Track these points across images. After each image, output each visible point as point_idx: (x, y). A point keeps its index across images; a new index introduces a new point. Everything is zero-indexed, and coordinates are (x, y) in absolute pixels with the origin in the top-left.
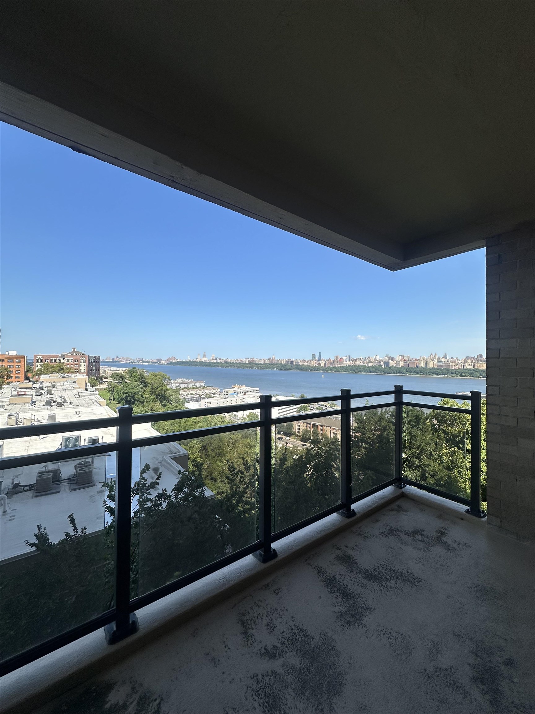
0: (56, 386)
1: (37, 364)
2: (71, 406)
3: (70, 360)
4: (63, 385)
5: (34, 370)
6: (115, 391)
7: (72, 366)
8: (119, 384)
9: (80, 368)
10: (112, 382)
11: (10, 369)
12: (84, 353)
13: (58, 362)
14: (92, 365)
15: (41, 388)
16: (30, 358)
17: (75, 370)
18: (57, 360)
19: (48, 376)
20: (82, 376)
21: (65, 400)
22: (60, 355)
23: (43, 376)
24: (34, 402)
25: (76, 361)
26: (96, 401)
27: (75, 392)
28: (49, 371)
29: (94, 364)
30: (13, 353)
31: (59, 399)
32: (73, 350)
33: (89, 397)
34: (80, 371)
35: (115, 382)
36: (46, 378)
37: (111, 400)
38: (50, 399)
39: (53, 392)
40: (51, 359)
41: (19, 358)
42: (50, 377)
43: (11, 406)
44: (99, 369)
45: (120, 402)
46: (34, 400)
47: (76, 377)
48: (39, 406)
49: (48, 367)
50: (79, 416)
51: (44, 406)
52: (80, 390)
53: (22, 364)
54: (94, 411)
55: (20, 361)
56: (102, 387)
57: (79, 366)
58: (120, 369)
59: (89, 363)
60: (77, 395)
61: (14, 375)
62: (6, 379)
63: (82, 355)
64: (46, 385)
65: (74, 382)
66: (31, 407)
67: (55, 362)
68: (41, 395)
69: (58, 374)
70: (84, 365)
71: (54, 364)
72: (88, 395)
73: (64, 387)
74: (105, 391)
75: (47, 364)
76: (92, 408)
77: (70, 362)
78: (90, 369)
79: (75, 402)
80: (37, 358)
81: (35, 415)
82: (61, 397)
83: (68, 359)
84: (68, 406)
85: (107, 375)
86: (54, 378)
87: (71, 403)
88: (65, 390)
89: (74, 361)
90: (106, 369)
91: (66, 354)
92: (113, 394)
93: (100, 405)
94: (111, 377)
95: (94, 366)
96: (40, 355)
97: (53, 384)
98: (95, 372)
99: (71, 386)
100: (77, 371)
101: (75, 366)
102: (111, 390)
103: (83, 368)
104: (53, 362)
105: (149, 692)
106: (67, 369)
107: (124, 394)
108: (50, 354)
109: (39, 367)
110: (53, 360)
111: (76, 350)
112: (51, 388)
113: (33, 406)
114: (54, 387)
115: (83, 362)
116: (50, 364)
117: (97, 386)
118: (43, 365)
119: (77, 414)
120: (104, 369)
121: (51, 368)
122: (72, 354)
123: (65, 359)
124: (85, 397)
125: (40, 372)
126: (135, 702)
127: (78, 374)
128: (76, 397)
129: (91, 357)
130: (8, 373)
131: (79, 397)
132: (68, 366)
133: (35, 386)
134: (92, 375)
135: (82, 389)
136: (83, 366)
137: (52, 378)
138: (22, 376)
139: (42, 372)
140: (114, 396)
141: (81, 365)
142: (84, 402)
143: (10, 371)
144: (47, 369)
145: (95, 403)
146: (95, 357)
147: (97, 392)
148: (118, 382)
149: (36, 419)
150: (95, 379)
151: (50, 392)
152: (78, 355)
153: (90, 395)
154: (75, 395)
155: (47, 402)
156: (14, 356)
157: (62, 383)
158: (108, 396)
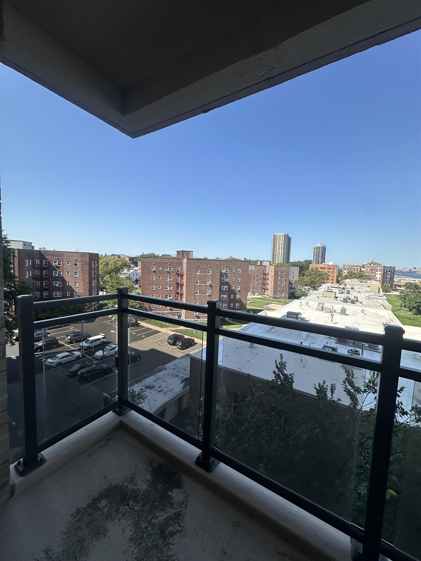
0: (354, 288)
1: (345, 271)
2: (361, 305)
3: (368, 269)
4: (360, 288)
5: (343, 276)
6: (407, 299)
7: (370, 274)
8: (412, 293)
9: (376, 276)
10: (404, 290)
11: (328, 274)
12: (381, 264)
13: (359, 270)
14: (387, 274)
15: (343, 289)
16: (341, 267)
17: (372, 278)
18: (359, 269)
19: (351, 280)
20: (376, 283)
21: (357, 299)
22: (361, 265)
23: (348, 280)
24: (336, 298)
25: (373, 270)
26: (382, 305)
27: (367, 294)
28: (352, 277)
29: (389, 273)
30: (331, 263)
31: (353, 298)
32: (371, 261)
33: (378, 300)
34: (376, 278)
35: (408, 290)
36: (349, 282)
37: (402, 306)
38: (347, 297)
39: (351, 292)
40: (355, 268)
41: (335, 267)
42: (351, 281)
43: (323, 298)
44: (393, 278)
45: (411, 310)
46: (337, 296)
47: (371, 283)
48: (339, 301)
49: (352, 274)
50: (364, 314)
51: (342, 301)
52: (371, 293)
53: (335, 270)
54: (378, 312)
55: (334, 268)
56: (394, 294)
57: (375, 275)
58: (417, 279)
59: (384, 272)
60: (368, 297)
61: (330, 278)
62: (326, 280)
63: (378, 265)
64: (347, 287)
65: (368, 287)
66: (334, 301)
67: (357, 270)
68: (342, 293)
69: (357, 279)
70: (380, 274)
71: (356, 272)
72: (377, 299)
73: (360, 290)
74: (397, 297)
75: (351, 272)
76: (377, 310)
77: (368, 271)
78: (385, 277)
79: (365, 302)
80: (345, 267)
81: (333, 307)
82: (355, 297)
83: (367, 268)
84: (359, 304)
85: (402, 284)
86: (354, 282)
87: (361, 303)
88: (359, 292)
89: (371, 270)
90: (402, 278)
91: (365, 265)
92: (404, 301)
93: (385, 309)
94: (404, 286)
95: (389, 275)
96: (347, 265)
97: (353, 286)
98: (390, 280)
99: (366, 289)
100: (374, 279)
101: (372, 275)
102: (403, 298)
103: (379, 276)
104: (356, 270)
105: (183, 516)
106: (366, 276)
107: (416, 303)
108: (354, 265)
109: (346, 273)
110: (356, 269)
111: (374, 261)
112: (350, 290)
113: (335, 300)
114: (352, 289)
115: (379, 271)
116: (354, 272)
117: (390, 292)
118: (348, 272)
119: (363, 312)
120: (400, 278)
121: (354, 275)
122: (370, 265)
123: (365, 268)
124: (374, 300)
125: (346, 277)
126: (175, 511)
127: (373, 281)
128: (367, 298)
129: (386, 267)
130: (327, 277)
131: (369, 299)
132: (367, 274)
133: (340, 286)
134: (386, 283)
135: (373, 293)
136: (378, 274)
137: (353, 282)
138: (335, 279)
139: (347, 277)
140: (406, 303)
141: (377, 274)
142: (372, 303)
143: (328, 275)
144: (351, 275)
145: (382, 306)
146: (390, 267)
147: (385, 297)
148: (411, 291)
149: (333, 309)
150: (388, 286)
151: (348, 292)
152: (375, 265)
153: (379, 299)
154: (367, 297)
155: (344, 299)
156: (331, 265)
157: (359, 287)
158: (399, 302)
